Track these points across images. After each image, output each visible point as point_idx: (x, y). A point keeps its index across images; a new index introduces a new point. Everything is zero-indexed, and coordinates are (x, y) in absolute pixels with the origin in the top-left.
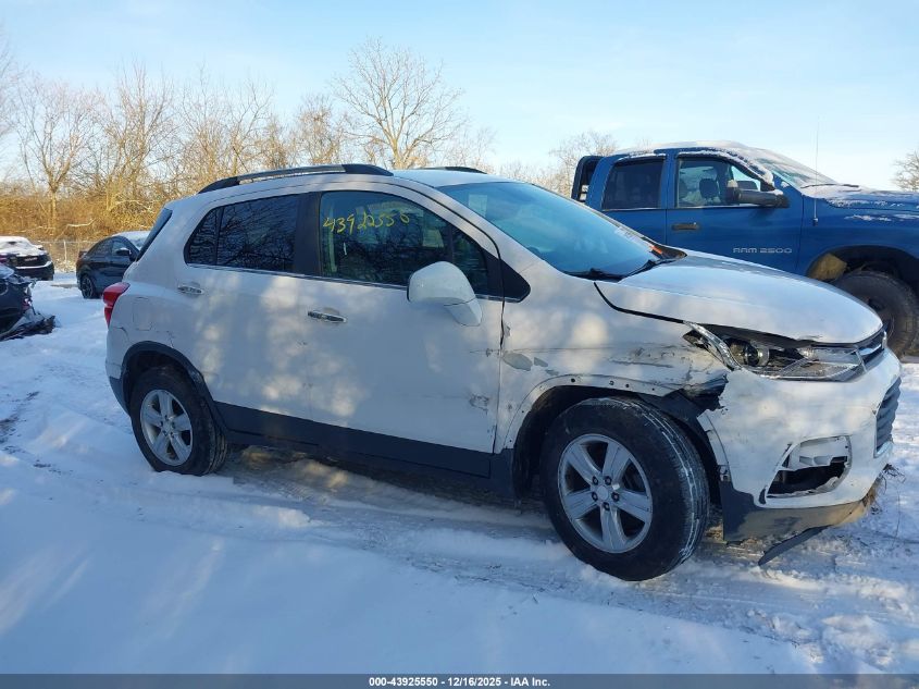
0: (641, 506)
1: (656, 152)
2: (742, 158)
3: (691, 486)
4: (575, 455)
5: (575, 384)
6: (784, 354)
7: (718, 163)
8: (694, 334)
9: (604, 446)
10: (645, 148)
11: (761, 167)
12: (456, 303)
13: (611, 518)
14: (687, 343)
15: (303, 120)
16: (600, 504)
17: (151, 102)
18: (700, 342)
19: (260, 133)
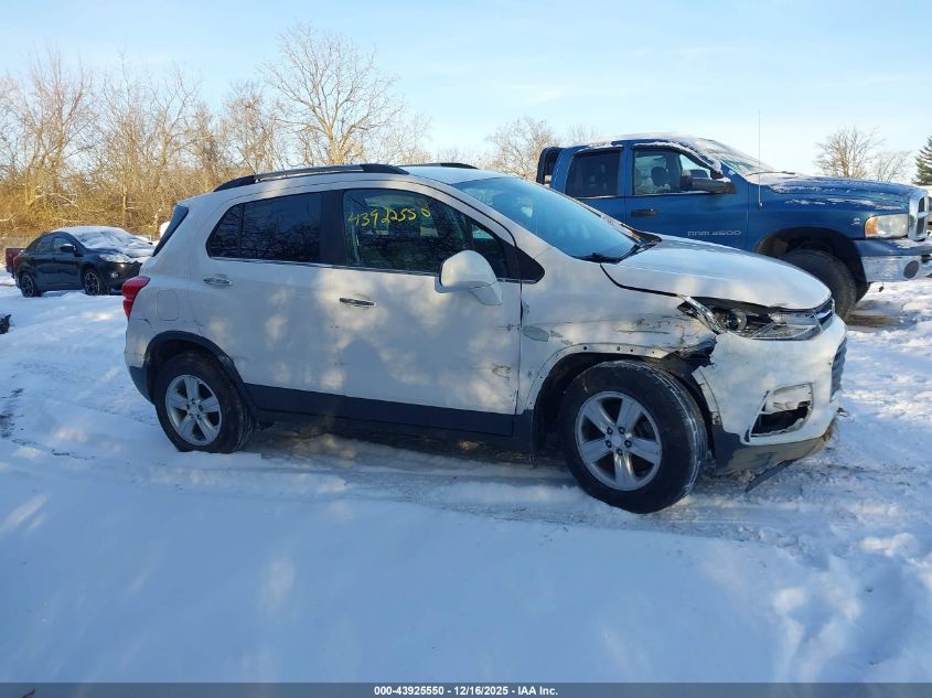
0: (651, 451)
1: (613, 143)
2: (692, 149)
3: (694, 433)
4: (592, 410)
5: (587, 351)
6: (758, 319)
7: (668, 153)
8: (686, 305)
9: (619, 401)
10: (602, 140)
11: (710, 157)
12: (479, 285)
13: (623, 462)
14: (680, 313)
15: (233, 107)
16: (614, 450)
17: (70, 89)
18: (690, 312)
19: (190, 120)
